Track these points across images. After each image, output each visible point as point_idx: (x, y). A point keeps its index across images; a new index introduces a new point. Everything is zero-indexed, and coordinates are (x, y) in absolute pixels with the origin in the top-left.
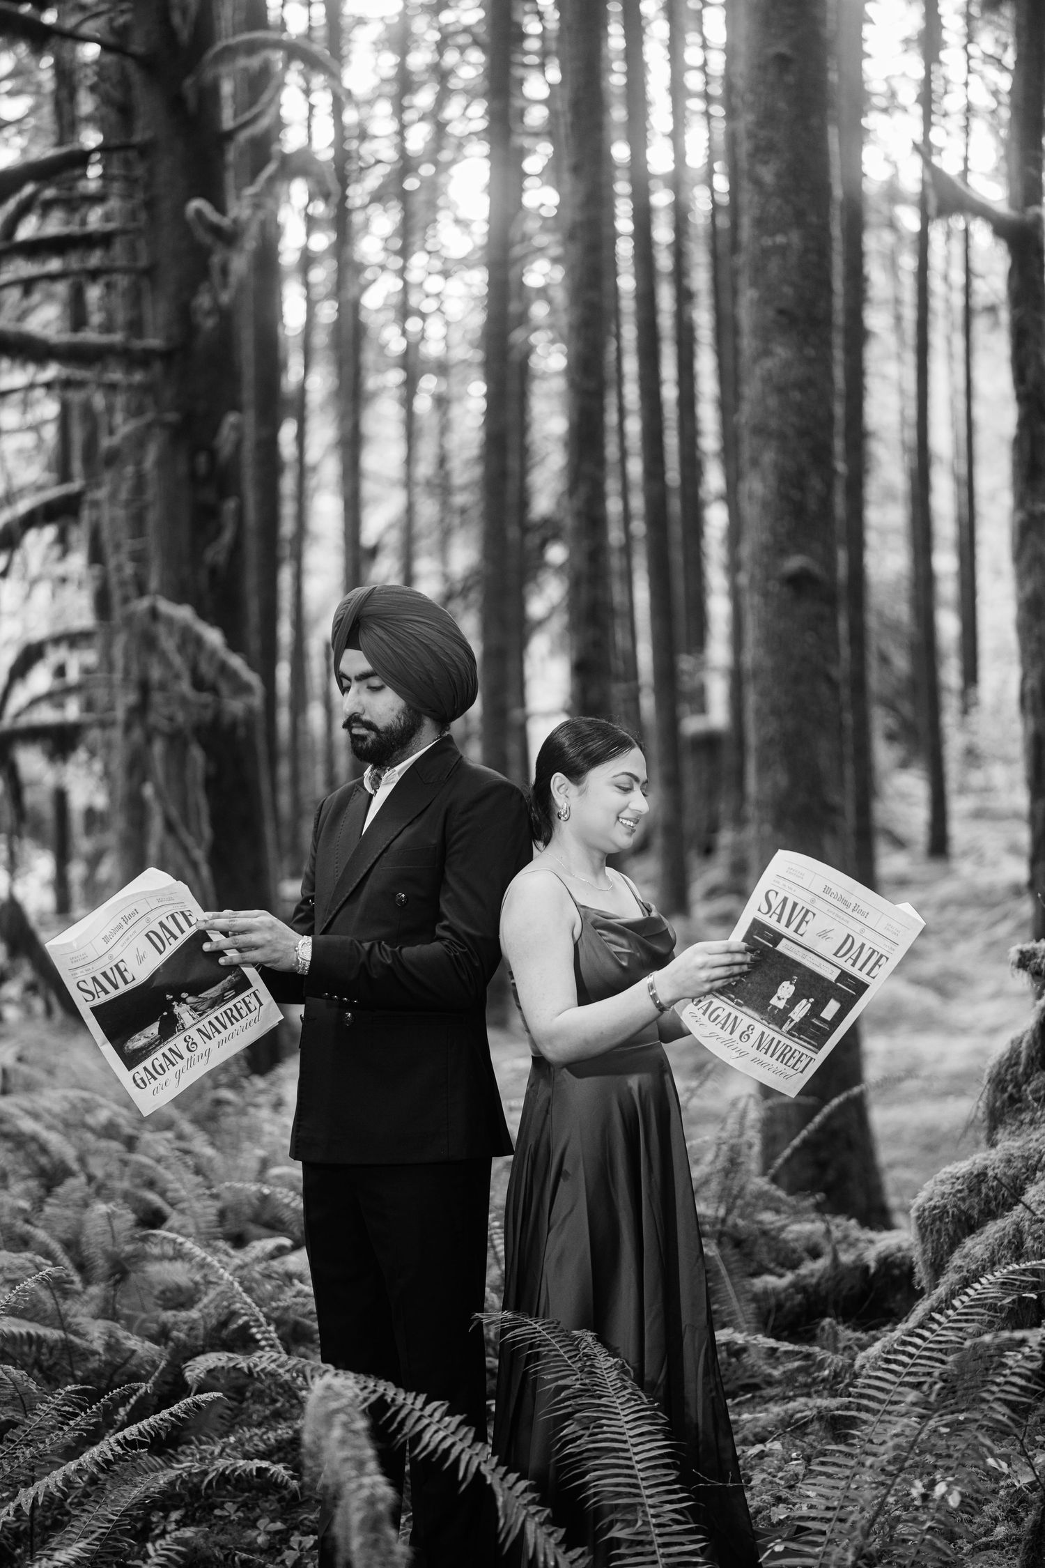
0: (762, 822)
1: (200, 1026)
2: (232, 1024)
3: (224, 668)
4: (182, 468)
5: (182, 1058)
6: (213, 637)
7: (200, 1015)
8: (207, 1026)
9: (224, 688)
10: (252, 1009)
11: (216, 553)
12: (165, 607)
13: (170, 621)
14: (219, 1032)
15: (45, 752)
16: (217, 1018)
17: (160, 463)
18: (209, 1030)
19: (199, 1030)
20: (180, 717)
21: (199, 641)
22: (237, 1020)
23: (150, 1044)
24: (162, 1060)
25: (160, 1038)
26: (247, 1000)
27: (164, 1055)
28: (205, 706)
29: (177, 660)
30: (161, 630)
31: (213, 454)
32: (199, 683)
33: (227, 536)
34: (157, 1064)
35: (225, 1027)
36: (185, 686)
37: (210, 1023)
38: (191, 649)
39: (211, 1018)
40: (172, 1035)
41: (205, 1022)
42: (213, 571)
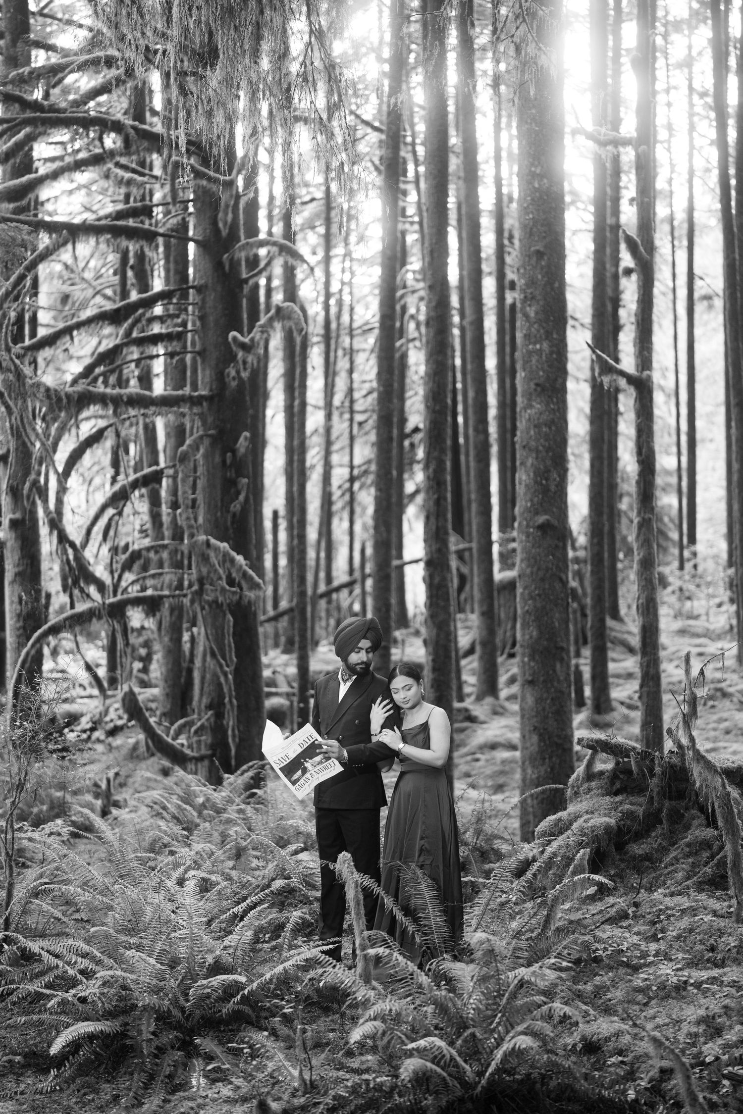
0: (523, 655)
3: (245, 574)
4: (218, 459)
6: (240, 559)
9: (244, 585)
11: (236, 507)
12: (213, 541)
13: (217, 549)
15: (143, 609)
17: (205, 456)
20: (220, 599)
21: (232, 561)
28: (234, 593)
29: (221, 571)
30: (212, 554)
31: (234, 452)
32: (231, 582)
33: (242, 497)
36: (224, 583)
38: (228, 565)
42: (234, 515)
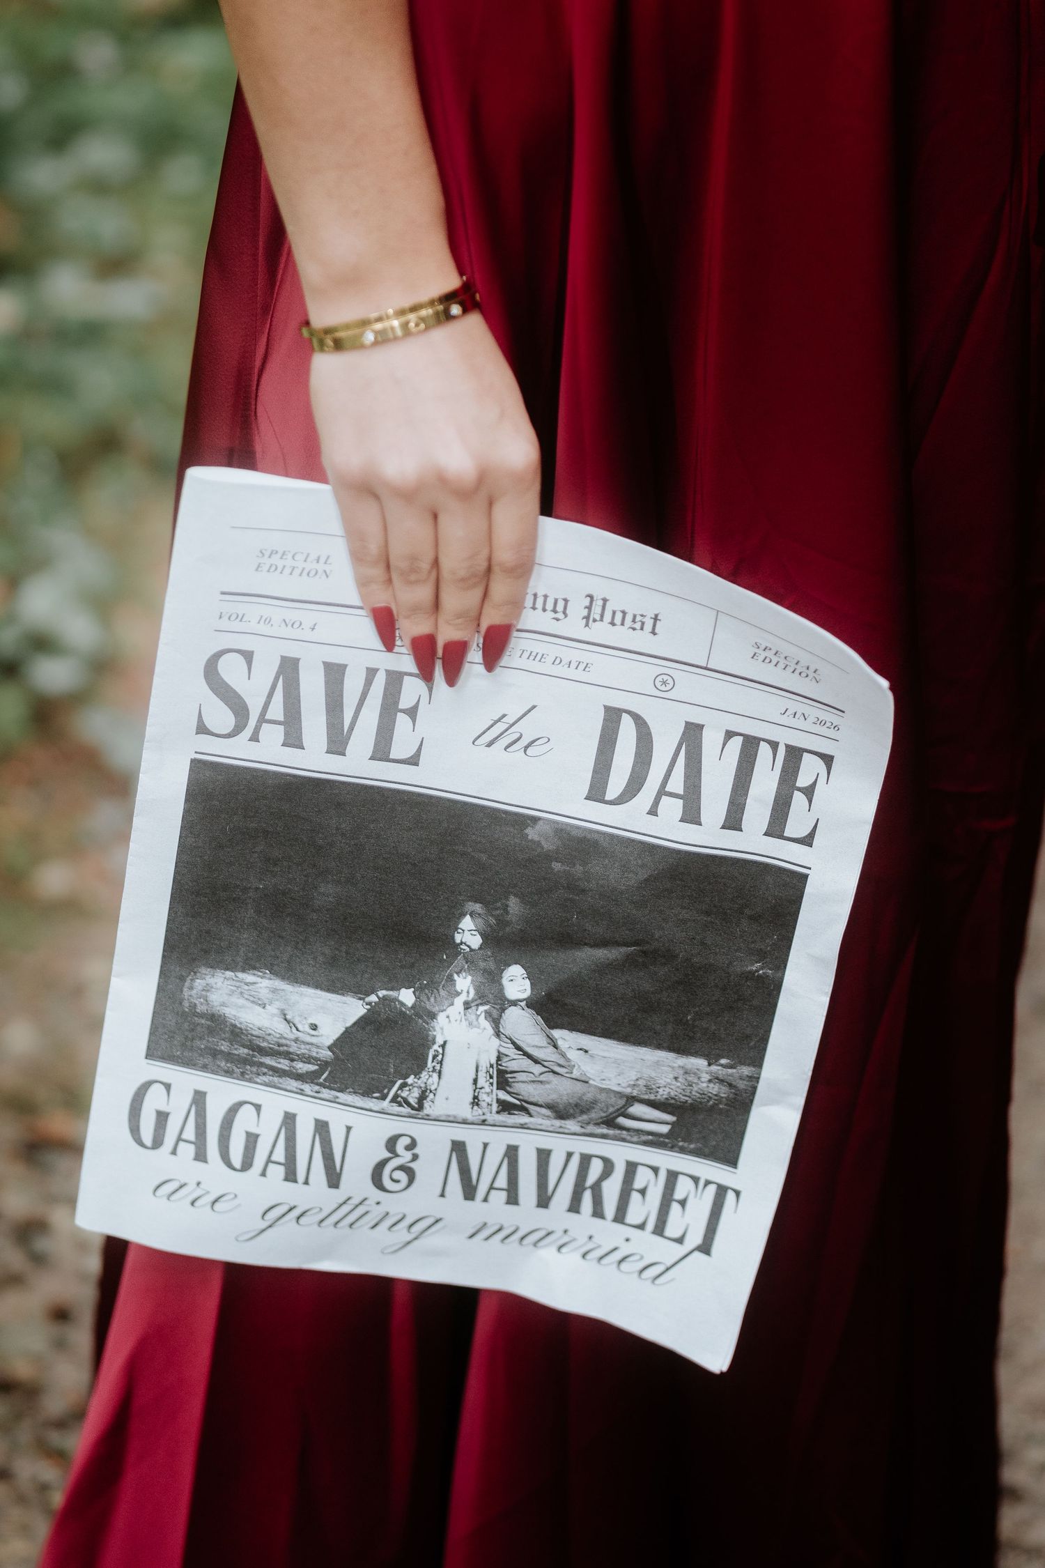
1: (473, 1138)
2: (575, 1207)
5: (334, 1179)
7: (505, 1107)
8: (496, 1154)
10: (672, 1229)
14: (513, 1199)
16: (544, 1156)
18: (490, 1170)
19: (459, 1148)
22: (598, 1213)
23: (280, 1051)
24: (268, 1127)
25: (324, 1065)
26: (683, 1187)
27: (289, 1120)
34: (245, 1121)
35: (544, 1201)
37: (512, 1153)
39: (529, 1145)
40: (367, 1093)
41: (499, 1140)
